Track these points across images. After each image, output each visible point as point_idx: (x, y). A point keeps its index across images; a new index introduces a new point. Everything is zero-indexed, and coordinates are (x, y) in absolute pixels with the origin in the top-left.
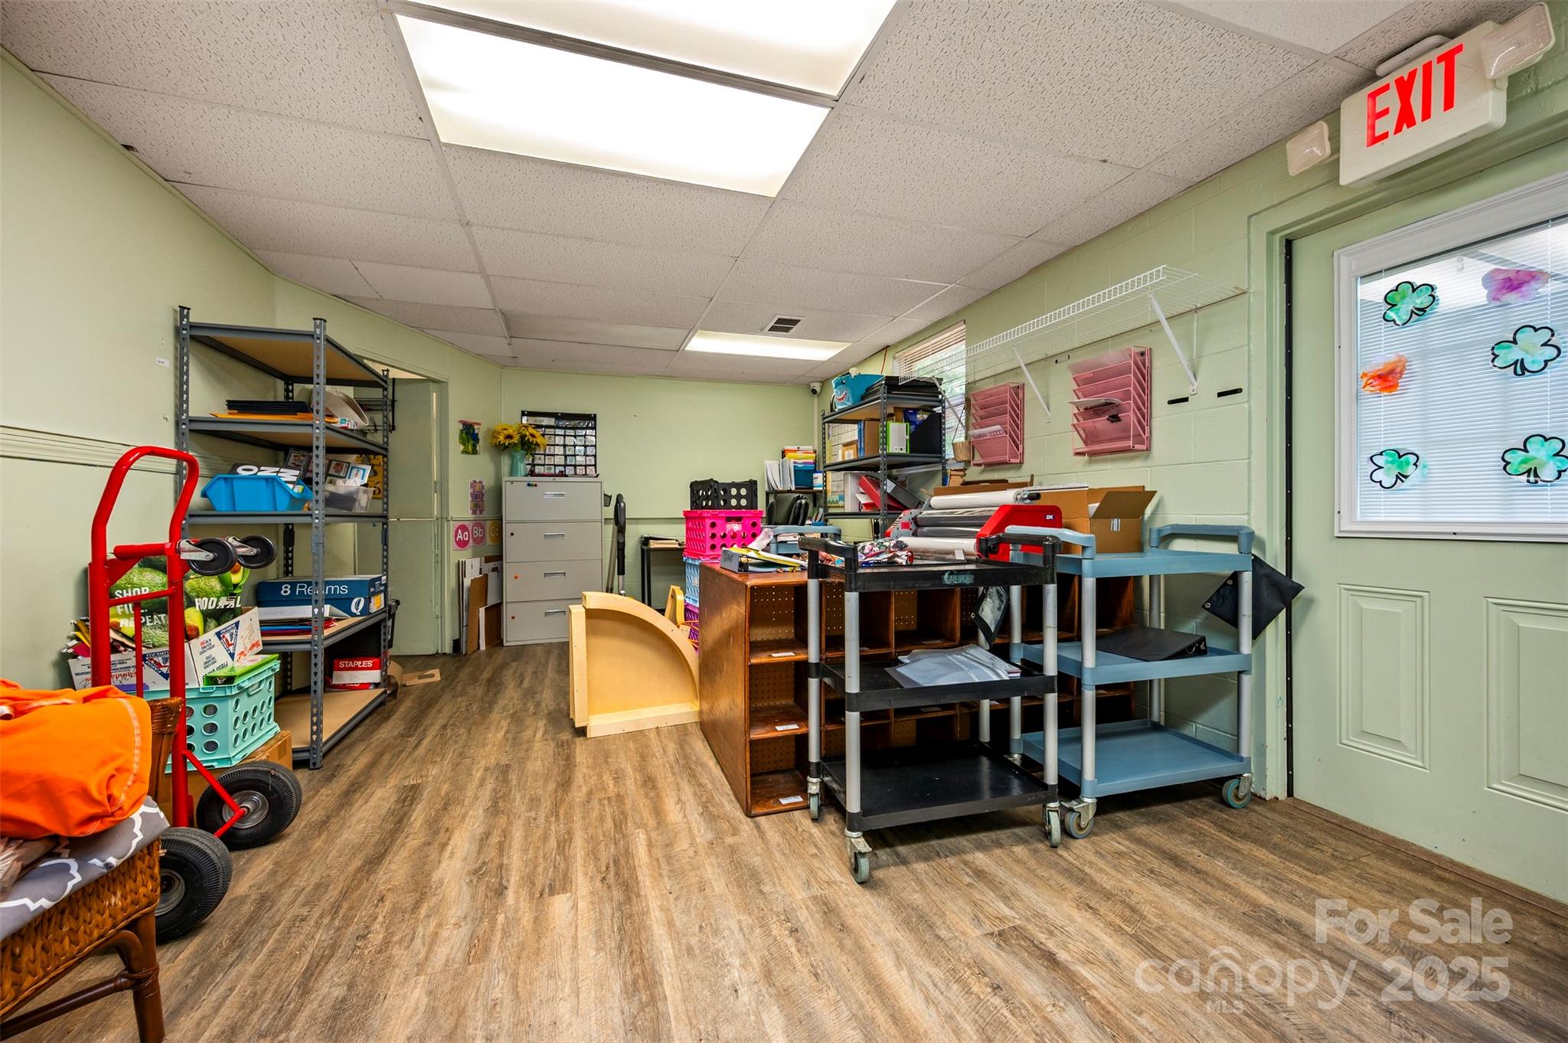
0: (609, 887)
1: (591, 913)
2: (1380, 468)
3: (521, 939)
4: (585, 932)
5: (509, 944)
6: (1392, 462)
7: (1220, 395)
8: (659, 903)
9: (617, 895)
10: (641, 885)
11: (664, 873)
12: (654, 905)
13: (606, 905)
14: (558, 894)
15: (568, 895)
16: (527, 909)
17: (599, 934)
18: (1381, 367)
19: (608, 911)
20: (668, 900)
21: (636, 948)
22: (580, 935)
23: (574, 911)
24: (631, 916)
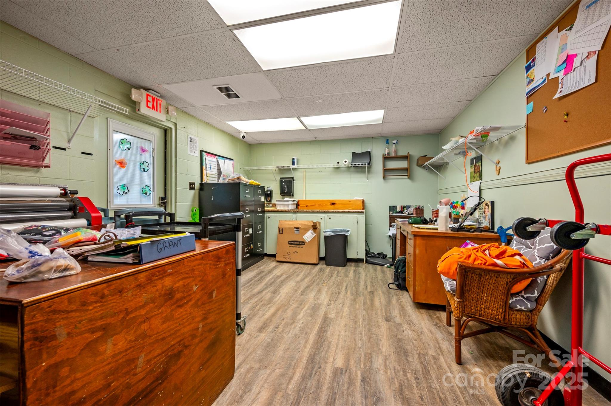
0: (319, 363)
1: (329, 355)
2: (119, 189)
3: (354, 355)
4: (333, 349)
5: (358, 355)
6: (122, 188)
7: (83, 153)
8: (305, 349)
9: (317, 358)
10: (307, 359)
11: (295, 361)
12: (307, 349)
13: (323, 356)
14: (339, 368)
15: (336, 366)
16: (352, 366)
17: (329, 347)
18: (119, 160)
19: (323, 353)
20: (302, 350)
21: (320, 339)
22: (335, 349)
23: (335, 358)
24: (317, 349)
